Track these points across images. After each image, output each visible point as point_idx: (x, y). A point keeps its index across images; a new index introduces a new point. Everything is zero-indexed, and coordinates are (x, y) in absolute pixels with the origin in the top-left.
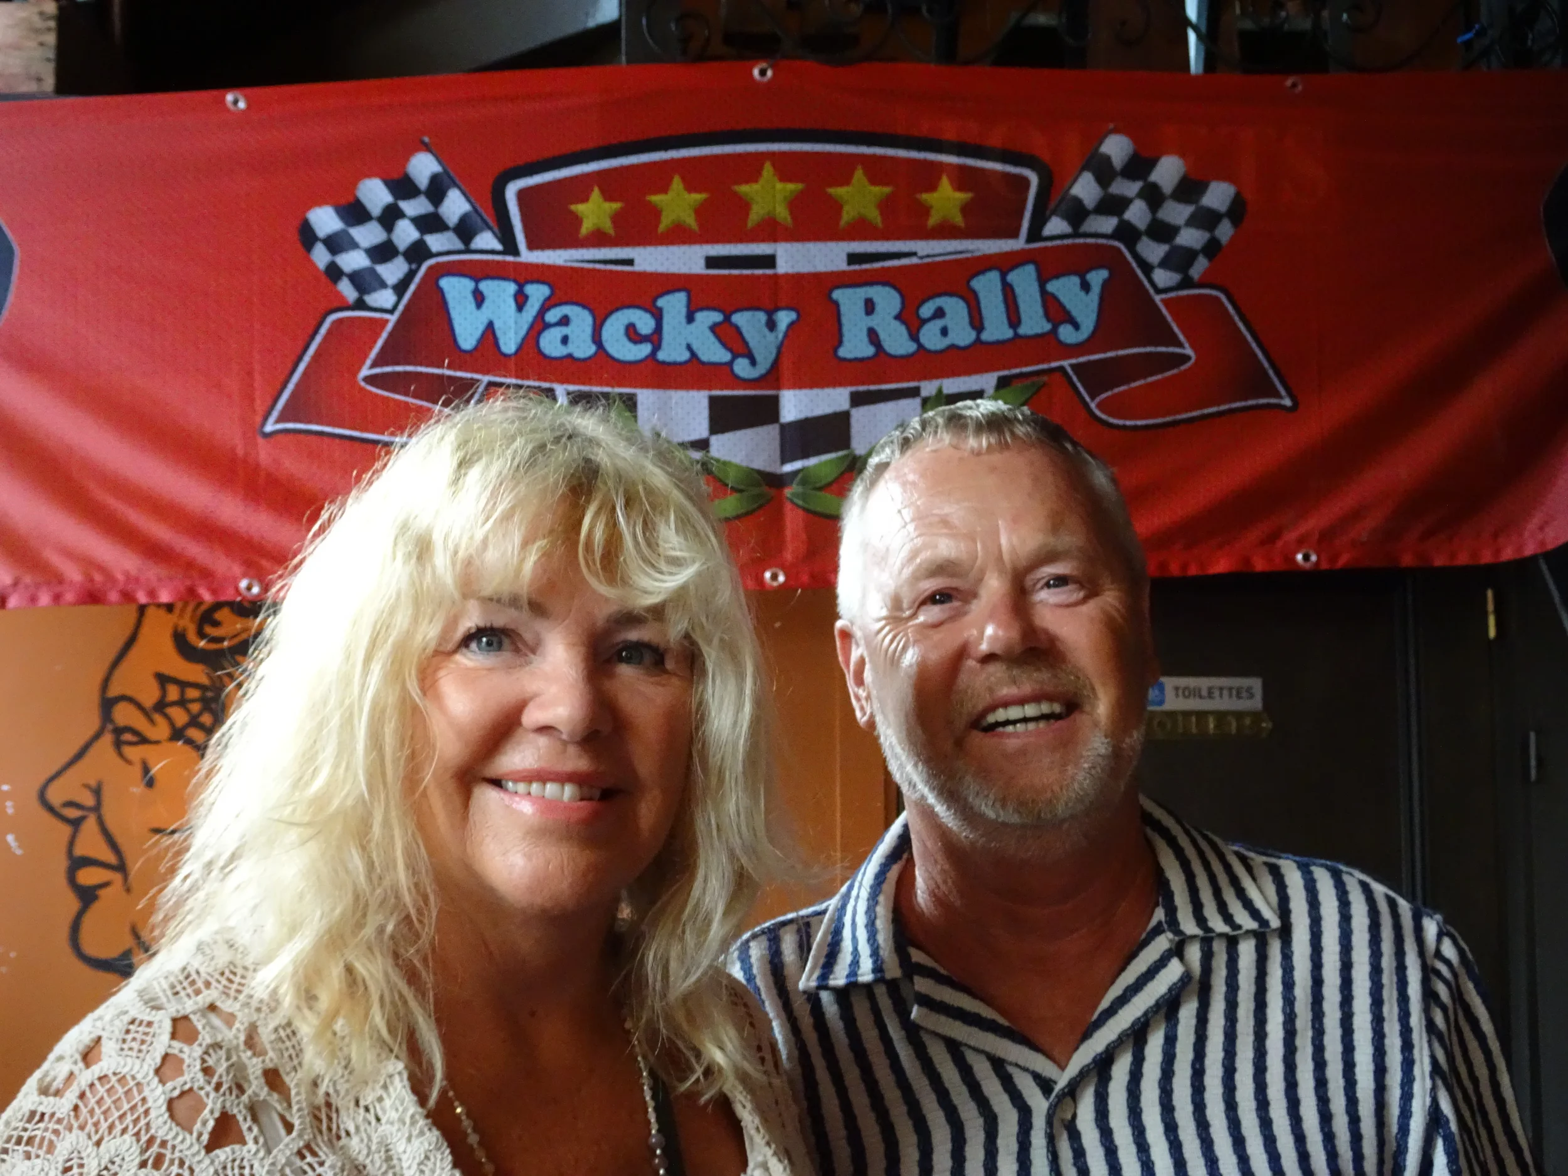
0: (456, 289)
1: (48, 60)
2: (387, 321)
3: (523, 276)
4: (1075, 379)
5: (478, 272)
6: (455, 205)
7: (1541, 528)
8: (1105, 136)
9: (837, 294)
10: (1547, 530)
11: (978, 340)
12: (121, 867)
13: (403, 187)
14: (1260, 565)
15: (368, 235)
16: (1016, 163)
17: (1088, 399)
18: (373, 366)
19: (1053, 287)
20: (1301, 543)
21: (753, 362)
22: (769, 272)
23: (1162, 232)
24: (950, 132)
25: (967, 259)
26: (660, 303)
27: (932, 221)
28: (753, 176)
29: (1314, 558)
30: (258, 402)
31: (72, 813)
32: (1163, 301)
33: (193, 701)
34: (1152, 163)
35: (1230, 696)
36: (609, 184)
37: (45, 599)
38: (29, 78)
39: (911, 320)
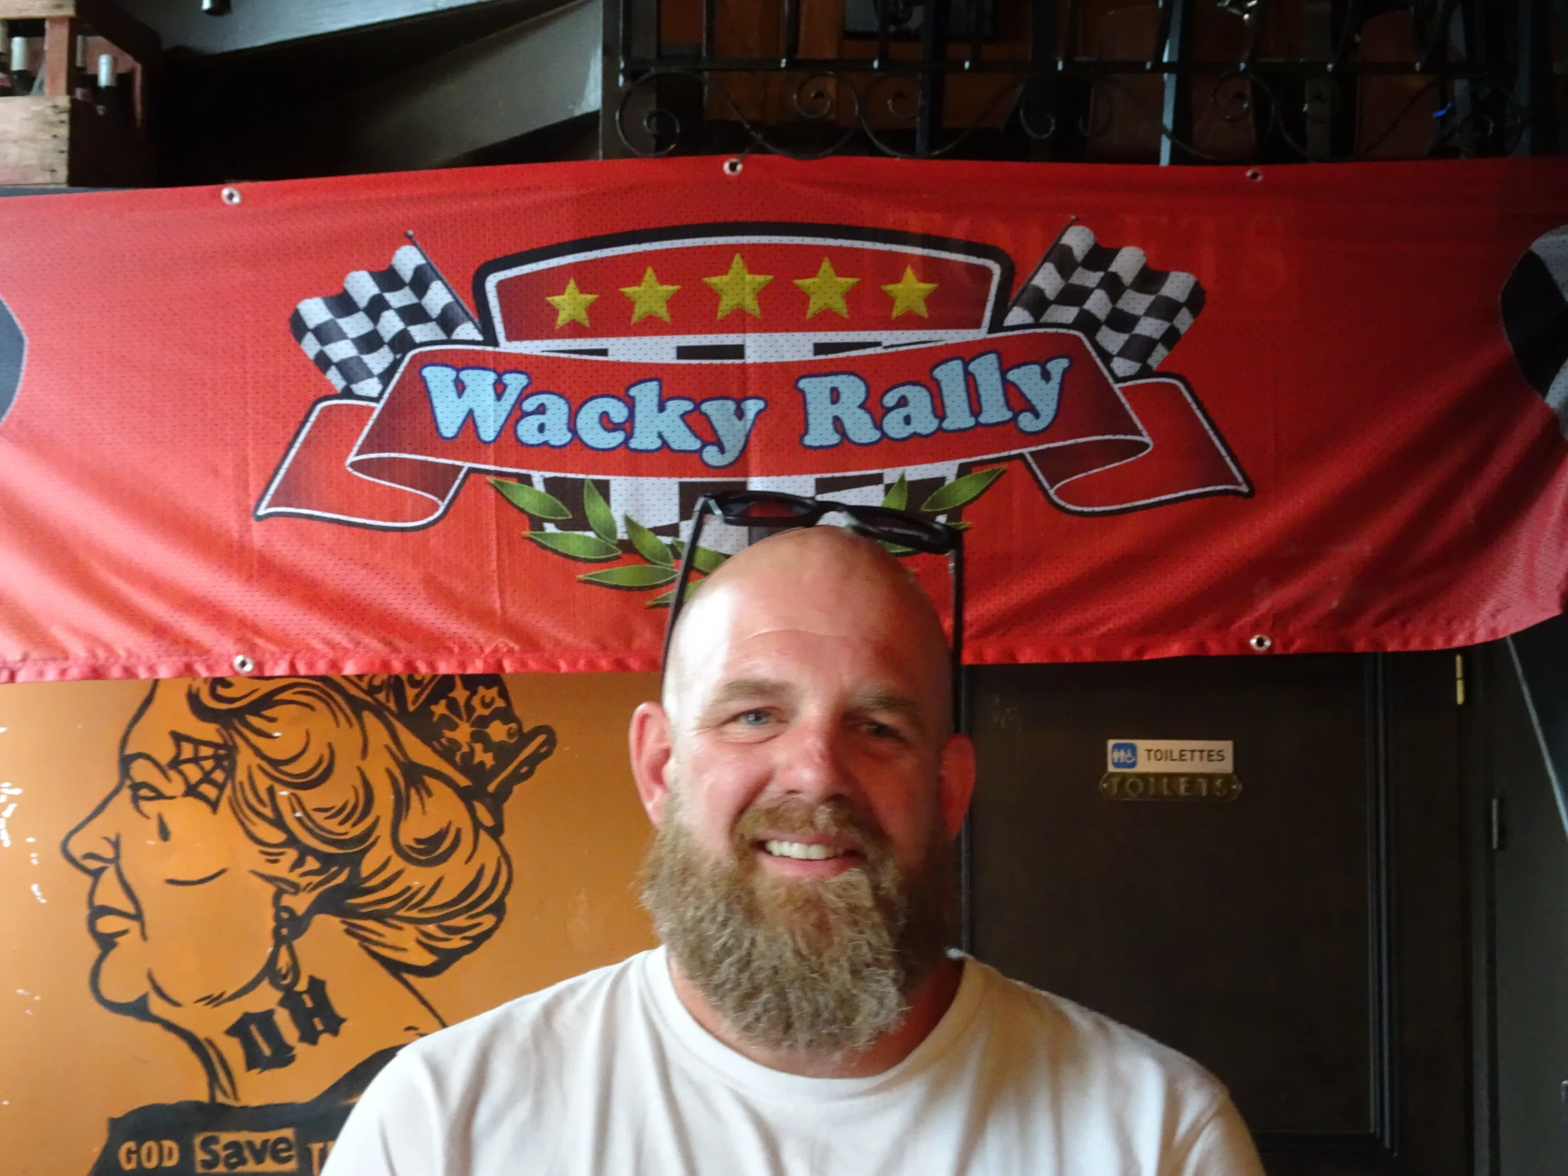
0: (438, 378)
1: (62, 152)
2: (372, 409)
3: (502, 366)
4: (1034, 466)
5: (461, 362)
6: (438, 297)
7: (1493, 616)
8: (1066, 230)
9: (803, 384)
10: (1500, 617)
11: (940, 429)
12: (138, 916)
13: (389, 279)
14: (1214, 648)
15: (356, 325)
16: (979, 255)
17: (1046, 485)
18: (358, 454)
19: (1013, 376)
20: (1255, 628)
21: (722, 450)
22: (737, 362)
23: (1121, 321)
24: (915, 223)
25: (930, 348)
26: (633, 392)
27: (896, 312)
28: (723, 268)
29: (1268, 643)
30: (251, 488)
31: (93, 865)
32: (1123, 389)
33: (206, 758)
34: (1112, 254)
35: (1201, 758)
36: (584, 276)
37: (51, 674)
38: (44, 169)
39: (875, 409)
